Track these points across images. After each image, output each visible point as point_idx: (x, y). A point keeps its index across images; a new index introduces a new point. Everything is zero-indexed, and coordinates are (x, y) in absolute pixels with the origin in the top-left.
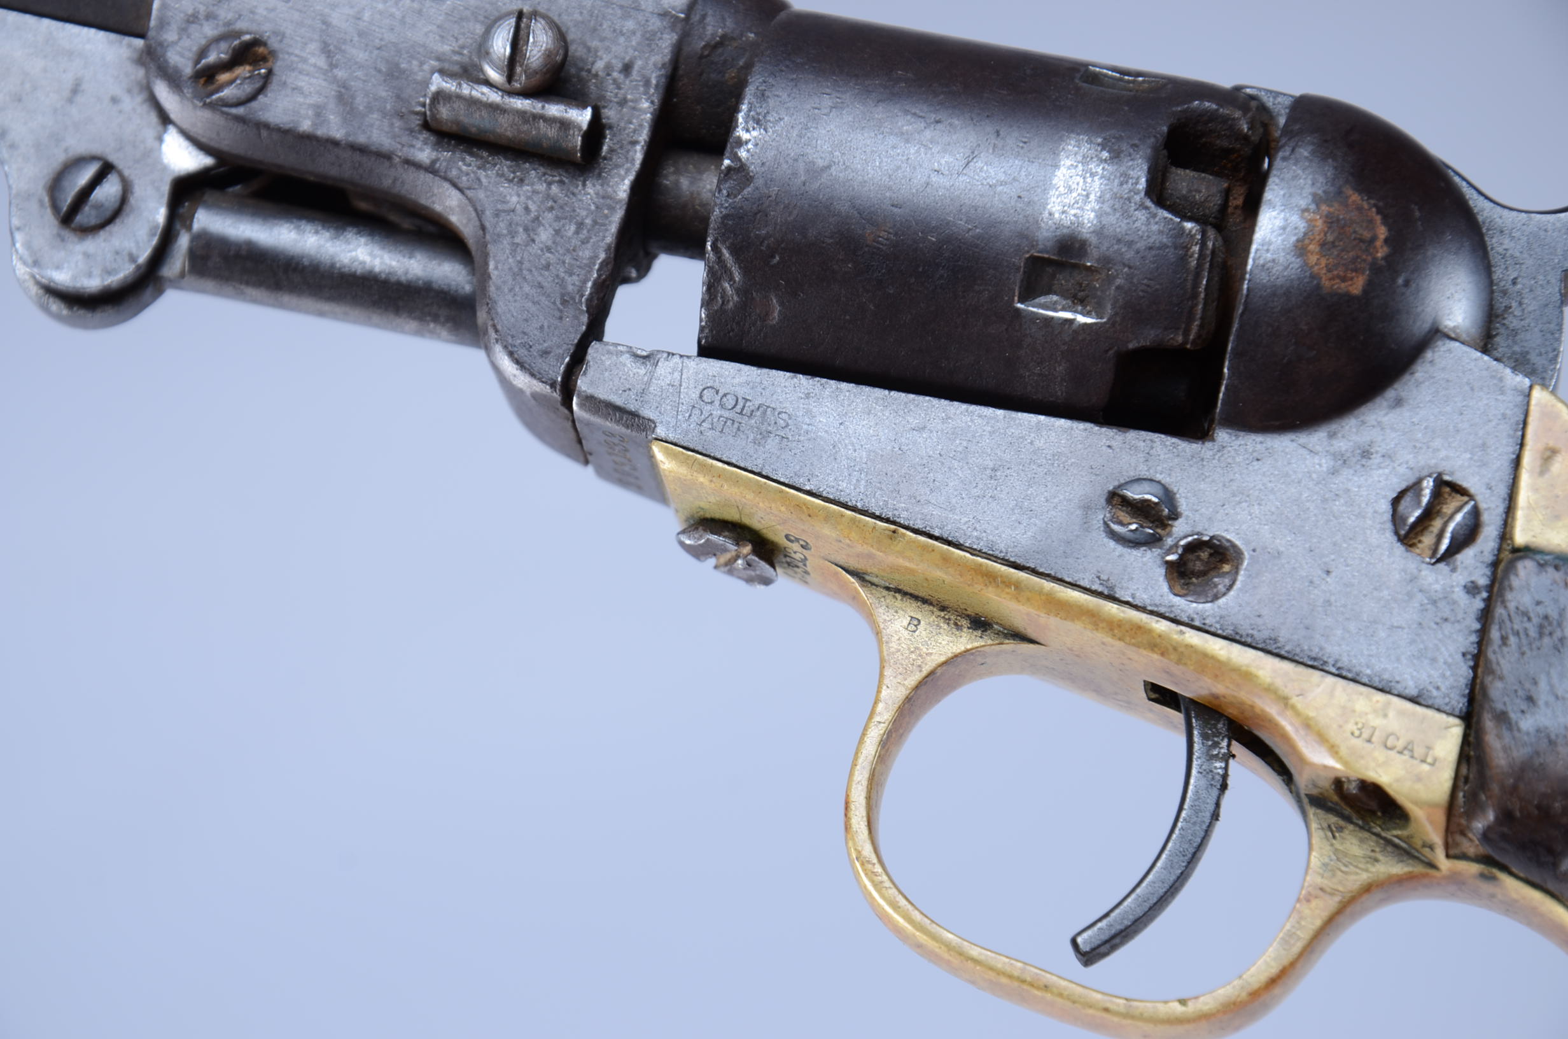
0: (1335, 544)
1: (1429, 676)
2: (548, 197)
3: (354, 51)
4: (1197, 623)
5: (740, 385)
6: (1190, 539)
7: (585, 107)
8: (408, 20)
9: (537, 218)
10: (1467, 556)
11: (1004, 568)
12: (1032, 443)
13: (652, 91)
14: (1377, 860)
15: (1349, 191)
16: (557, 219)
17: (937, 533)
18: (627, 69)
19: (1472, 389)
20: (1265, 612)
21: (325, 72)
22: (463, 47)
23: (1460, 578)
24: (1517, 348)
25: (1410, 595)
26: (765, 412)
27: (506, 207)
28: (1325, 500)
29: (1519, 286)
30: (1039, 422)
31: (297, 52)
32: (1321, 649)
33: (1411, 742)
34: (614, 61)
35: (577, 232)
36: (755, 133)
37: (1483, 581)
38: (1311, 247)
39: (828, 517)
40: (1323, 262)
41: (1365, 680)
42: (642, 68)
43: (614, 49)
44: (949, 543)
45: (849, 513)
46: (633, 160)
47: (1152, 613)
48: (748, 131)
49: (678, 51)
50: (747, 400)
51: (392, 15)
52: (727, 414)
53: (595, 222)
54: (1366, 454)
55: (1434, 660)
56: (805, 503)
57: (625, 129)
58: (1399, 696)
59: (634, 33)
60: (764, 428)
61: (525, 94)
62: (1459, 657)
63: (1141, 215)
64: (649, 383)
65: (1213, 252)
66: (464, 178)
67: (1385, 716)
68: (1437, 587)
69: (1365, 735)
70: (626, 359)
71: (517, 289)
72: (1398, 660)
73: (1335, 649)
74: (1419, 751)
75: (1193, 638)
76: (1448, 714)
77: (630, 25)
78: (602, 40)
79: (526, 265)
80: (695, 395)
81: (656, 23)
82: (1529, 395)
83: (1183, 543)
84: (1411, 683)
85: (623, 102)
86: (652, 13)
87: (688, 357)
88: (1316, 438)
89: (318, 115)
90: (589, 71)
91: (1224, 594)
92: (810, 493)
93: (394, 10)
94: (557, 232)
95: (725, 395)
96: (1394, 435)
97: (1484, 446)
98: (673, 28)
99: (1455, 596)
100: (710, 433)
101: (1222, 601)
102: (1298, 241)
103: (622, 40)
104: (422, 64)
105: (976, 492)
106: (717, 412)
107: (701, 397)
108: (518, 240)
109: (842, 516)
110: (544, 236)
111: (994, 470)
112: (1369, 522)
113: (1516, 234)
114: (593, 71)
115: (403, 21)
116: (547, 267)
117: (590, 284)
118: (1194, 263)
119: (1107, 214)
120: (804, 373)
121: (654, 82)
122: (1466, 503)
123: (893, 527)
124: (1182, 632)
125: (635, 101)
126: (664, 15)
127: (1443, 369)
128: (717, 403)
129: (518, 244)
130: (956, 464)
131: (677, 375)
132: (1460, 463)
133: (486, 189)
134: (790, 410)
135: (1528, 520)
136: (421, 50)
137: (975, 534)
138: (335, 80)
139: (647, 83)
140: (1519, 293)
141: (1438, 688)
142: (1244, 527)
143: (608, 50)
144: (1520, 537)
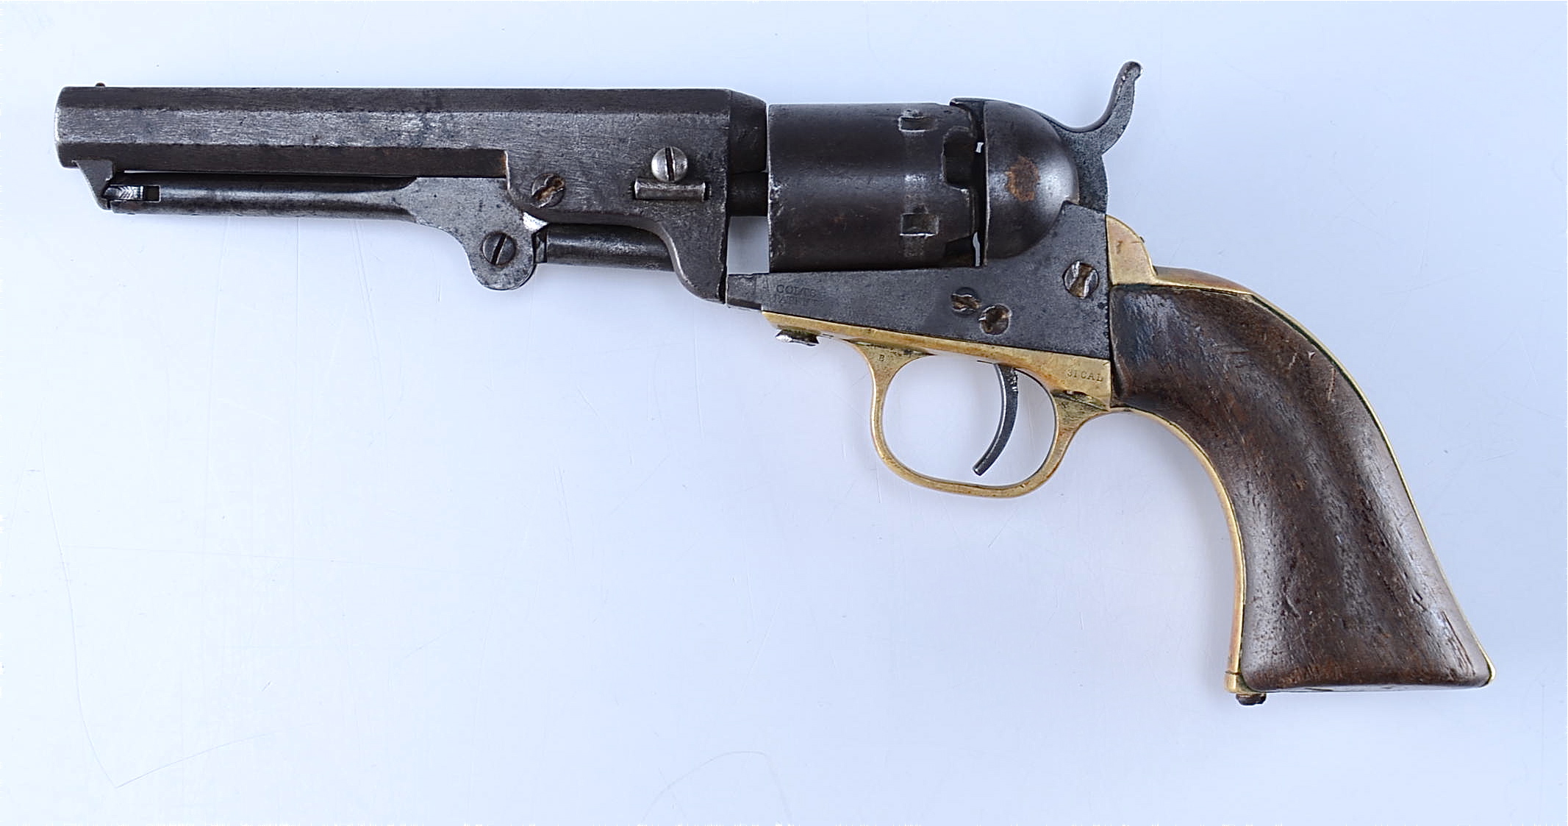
0: (1044, 299)
1: (1093, 345)
2: (693, 218)
3: (596, 172)
4: (998, 343)
5: (792, 282)
6: (988, 309)
7: (702, 184)
8: (615, 154)
9: (690, 229)
10: (1097, 293)
11: (917, 336)
12: (915, 282)
13: (723, 163)
14: (1083, 413)
15: (1020, 157)
16: (699, 226)
17: (887, 327)
18: (710, 156)
19: (1083, 223)
20: (1023, 333)
21: (586, 183)
22: (640, 160)
23: (1096, 302)
24: (1091, 191)
25: (1078, 313)
26: (805, 292)
27: (676, 226)
28: (1036, 281)
29: (1086, 164)
30: (916, 272)
31: (573, 177)
32: (1049, 343)
33: (1091, 374)
34: (705, 154)
35: (708, 231)
36: (779, 187)
37: (1105, 302)
38: (1012, 186)
39: (842, 330)
40: (1017, 191)
41: (1069, 352)
42: (716, 154)
43: (703, 148)
44: (892, 331)
45: (850, 326)
46: (724, 194)
47: (979, 342)
48: (776, 186)
49: (728, 142)
50: (796, 288)
51: (608, 153)
52: (790, 295)
53: (714, 225)
54: (1048, 259)
55: (1093, 338)
56: (831, 326)
57: (716, 182)
58: (1083, 356)
59: (709, 139)
60: (807, 298)
61: (677, 183)
62: (1102, 335)
63: (944, 191)
64: (755, 289)
65: (975, 198)
66: (656, 217)
67: (1079, 365)
68: (1088, 308)
69: (1074, 375)
70: (743, 280)
71: (690, 260)
72: (1079, 341)
73: (1053, 342)
74: (1096, 377)
75: (998, 349)
76: (1103, 359)
77: (707, 136)
78: (697, 145)
79: (691, 248)
80: (775, 290)
81: (717, 134)
82: (1105, 221)
83: (985, 311)
84: (1086, 350)
85: (713, 170)
86: (715, 129)
87: (767, 274)
88: (1026, 256)
89: (588, 202)
90: (695, 160)
91: (1005, 329)
92: (831, 321)
93: (607, 151)
94: (700, 232)
95: (787, 287)
96: (1057, 248)
97: (1093, 246)
98: (725, 134)
99: (1096, 310)
100: (785, 305)
101: (1005, 332)
102: (1006, 185)
103: (705, 144)
104: (626, 171)
105: (898, 307)
106: (785, 296)
107: (777, 289)
108: (685, 239)
109: (848, 328)
110: (695, 235)
111: (903, 296)
112: (1056, 287)
113: (1080, 142)
114: (697, 160)
115: (613, 155)
116: (699, 248)
117: (720, 251)
118: (968, 205)
119: (930, 192)
120: (817, 271)
121: (723, 159)
122: (1091, 271)
123: (869, 328)
124: (993, 348)
125: (718, 169)
126: (719, 129)
127: (1070, 217)
128: (785, 292)
129: (685, 241)
130: (887, 297)
131: (765, 283)
132: (1085, 254)
133: (667, 220)
134: (815, 288)
135: (1116, 272)
136: (623, 165)
137: (902, 325)
138: (591, 186)
139: (720, 160)
140: (1087, 167)
141: (1097, 349)
142: (1008, 299)
143: (700, 149)
144: (1115, 282)
